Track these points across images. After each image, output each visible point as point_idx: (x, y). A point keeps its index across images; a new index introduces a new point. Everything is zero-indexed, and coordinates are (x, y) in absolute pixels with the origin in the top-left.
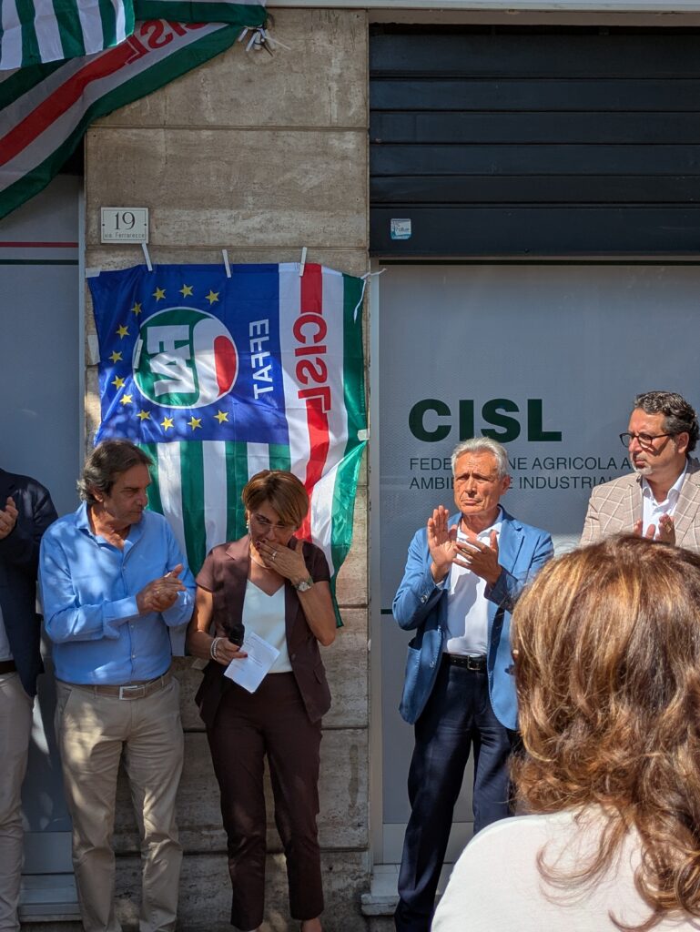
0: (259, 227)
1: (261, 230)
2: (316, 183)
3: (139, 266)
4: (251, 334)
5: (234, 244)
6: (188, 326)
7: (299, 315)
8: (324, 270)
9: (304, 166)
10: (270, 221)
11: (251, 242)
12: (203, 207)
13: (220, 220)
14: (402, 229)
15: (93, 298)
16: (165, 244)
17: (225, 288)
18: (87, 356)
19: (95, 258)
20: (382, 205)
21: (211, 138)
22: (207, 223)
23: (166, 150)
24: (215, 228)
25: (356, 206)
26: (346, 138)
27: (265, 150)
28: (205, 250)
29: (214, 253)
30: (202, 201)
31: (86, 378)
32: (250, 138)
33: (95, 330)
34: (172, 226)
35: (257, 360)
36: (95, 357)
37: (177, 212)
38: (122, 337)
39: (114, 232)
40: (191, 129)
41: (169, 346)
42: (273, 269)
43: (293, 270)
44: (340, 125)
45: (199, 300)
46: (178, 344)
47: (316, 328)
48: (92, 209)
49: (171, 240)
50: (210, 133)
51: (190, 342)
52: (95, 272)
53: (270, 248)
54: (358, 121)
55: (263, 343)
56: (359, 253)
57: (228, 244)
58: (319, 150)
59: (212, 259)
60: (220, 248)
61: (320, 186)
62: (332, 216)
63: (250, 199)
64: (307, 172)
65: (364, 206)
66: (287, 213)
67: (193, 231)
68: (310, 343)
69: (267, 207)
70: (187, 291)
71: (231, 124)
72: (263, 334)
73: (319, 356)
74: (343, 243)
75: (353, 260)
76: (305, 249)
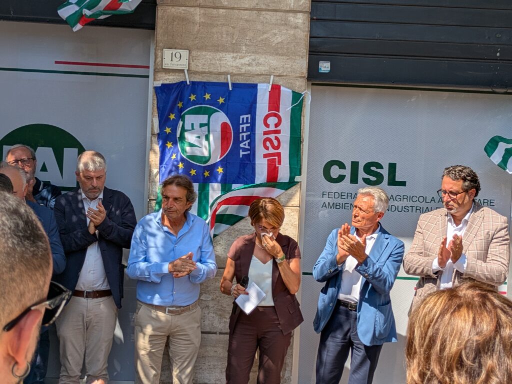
0: (248, 63)
1: (249, 65)
2: (280, 41)
3: (182, 82)
4: (241, 122)
5: (234, 72)
6: (207, 116)
7: (267, 113)
8: (282, 88)
9: (274, 31)
10: (254, 60)
11: (243, 71)
12: (218, 51)
13: (227, 58)
14: (325, 67)
15: (157, 97)
16: (197, 70)
17: (228, 95)
18: (152, 129)
19: (159, 76)
20: (315, 53)
21: (224, 14)
22: (220, 60)
23: (200, 19)
24: (224, 63)
25: (301, 54)
26: (298, 17)
27: (253, 21)
28: (218, 74)
29: (223, 76)
30: (217, 48)
31: (151, 141)
32: (245, 14)
33: (157, 115)
34: (201, 61)
35: (243, 136)
36: (157, 130)
37: (204, 53)
38: (171, 119)
39: (169, 62)
40: (214, 8)
41: (196, 126)
42: (255, 86)
43: (265, 88)
44: (294, 9)
45: (213, 101)
46: (201, 125)
47: (275, 120)
48: (158, 49)
49: (200, 68)
50: (224, 11)
51: (208, 125)
52: (158, 84)
53: (253, 75)
54: (305, 8)
55: (247, 127)
56: (301, 80)
57: (231, 72)
58: (283, 22)
59: (222, 80)
60: (226, 74)
61: (282, 42)
62: (288, 59)
63: (244, 47)
64: (275, 34)
65: (305, 54)
66: (263, 56)
67: (213, 64)
68: (272, 128)
69: (253, 53)
70: (207, 96)
71: (236, 6)
72: (247, 123)
73: (277, 135)
74: (293, 74)
75: (298, 83)
76: (272, 77)
